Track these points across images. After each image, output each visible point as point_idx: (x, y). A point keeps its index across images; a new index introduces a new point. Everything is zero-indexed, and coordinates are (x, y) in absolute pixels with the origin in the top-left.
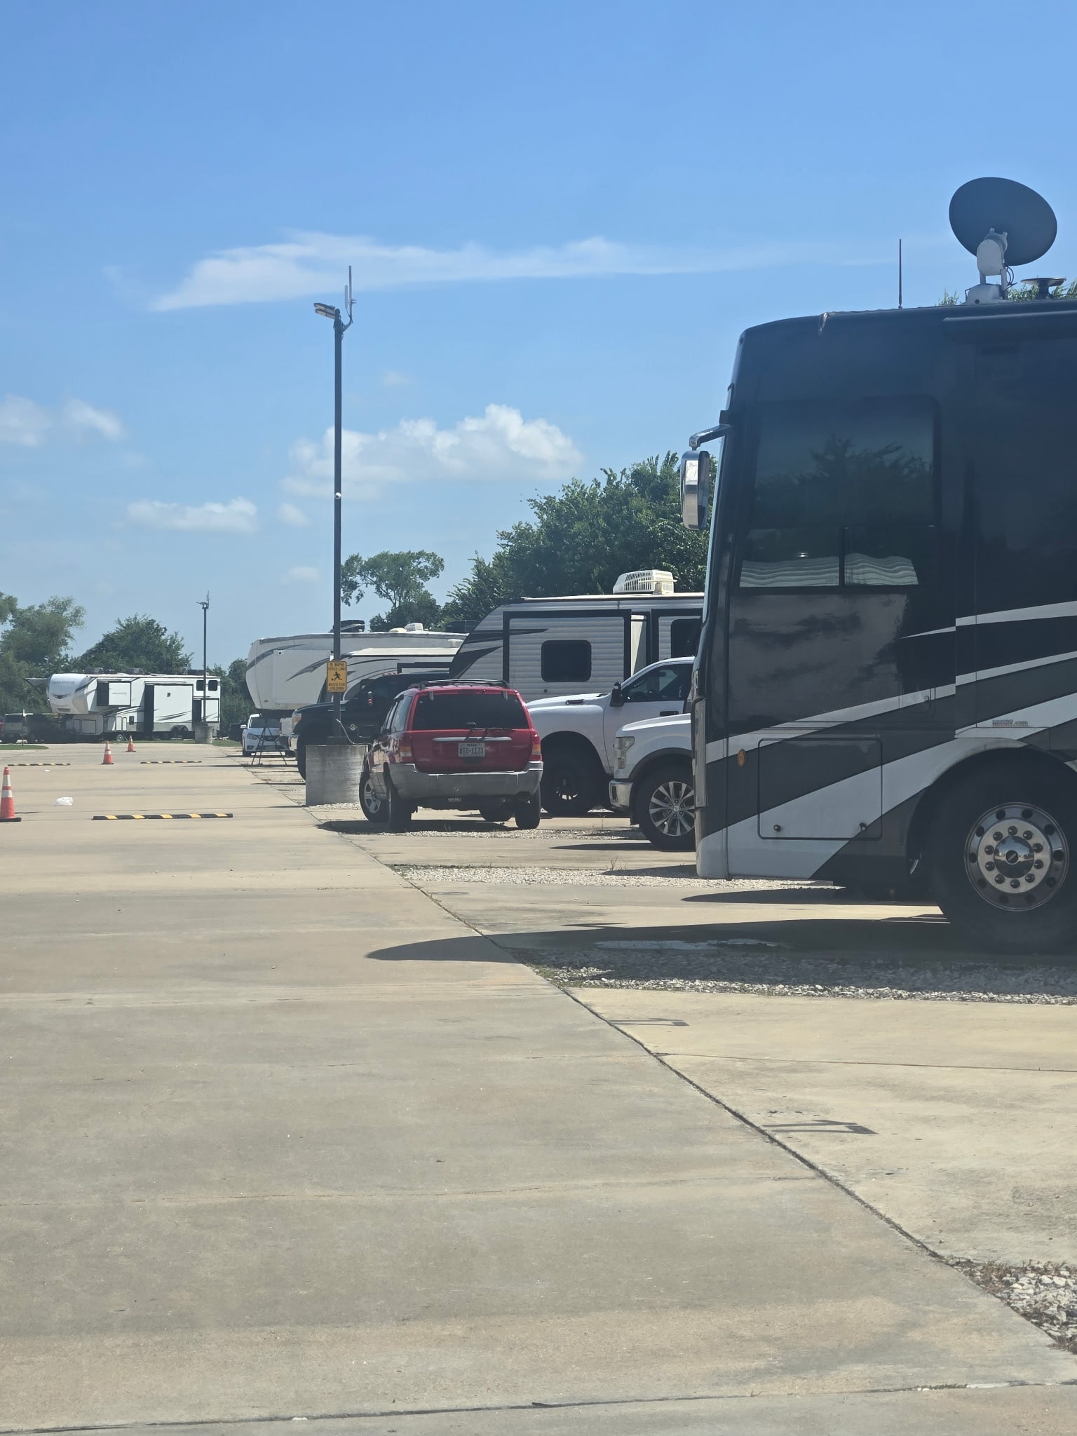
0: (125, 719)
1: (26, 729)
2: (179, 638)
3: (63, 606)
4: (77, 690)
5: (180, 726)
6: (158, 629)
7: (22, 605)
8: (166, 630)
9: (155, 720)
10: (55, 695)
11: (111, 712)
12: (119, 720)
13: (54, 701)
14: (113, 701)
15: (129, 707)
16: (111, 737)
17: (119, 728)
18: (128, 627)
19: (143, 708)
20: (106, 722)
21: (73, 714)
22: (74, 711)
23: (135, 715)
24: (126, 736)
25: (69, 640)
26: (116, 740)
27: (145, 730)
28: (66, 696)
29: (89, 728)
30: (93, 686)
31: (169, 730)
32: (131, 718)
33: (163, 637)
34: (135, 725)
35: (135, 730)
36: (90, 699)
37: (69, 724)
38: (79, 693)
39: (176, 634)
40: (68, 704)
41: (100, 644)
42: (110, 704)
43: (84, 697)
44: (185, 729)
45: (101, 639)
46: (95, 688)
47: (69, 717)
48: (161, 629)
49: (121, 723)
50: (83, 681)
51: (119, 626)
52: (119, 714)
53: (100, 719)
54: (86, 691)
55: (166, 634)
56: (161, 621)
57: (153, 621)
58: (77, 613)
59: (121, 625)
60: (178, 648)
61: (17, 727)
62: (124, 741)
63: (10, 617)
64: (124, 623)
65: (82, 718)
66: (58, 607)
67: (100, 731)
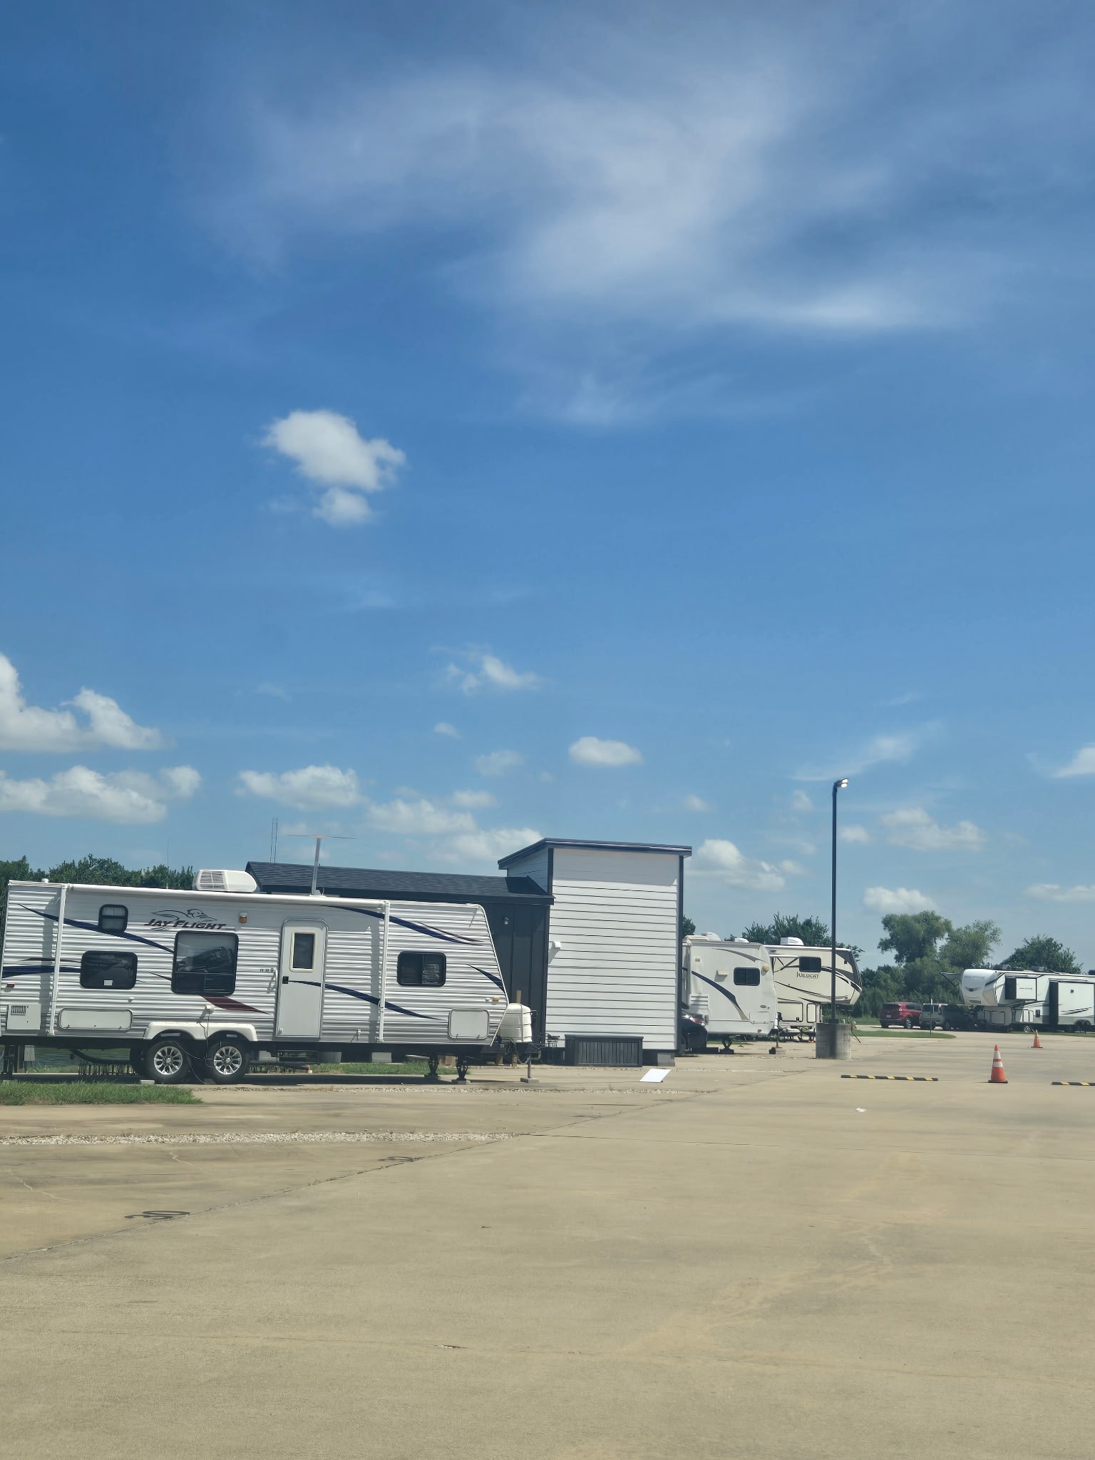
0: (1031, 1013)
1: (942, 1018)
2: (1071, 952)
3: (984, 928)
4: (987, 984)
5: (1083, 1021)
6: (1055, 945)
7: (955, 927)
8: (1062, 945)
9: (1060, 1014)
10: (967, 988)
11: (1018, 1006)
12: (1026, 1013)
13: (966, 995)
14: (1020, 995)
15: (1036, 1001)
16: (1019, 1028)
17: (1026, 1020)
18: (1033, 944)
19: (1048, 1003)
20: (1014, 1014)
21: (983, 1006)
22: (984, 1003)
23: (1041, 1009)
24: (1034, 1028)
25: (989, 952)
26: (1023, 1031)
27: (1051, 1023)
28: (976, 989)
29: (998, 1019)
30: (1002, 981)
31: (1073, 1024)
32: (1038, 1012)
33: (1060, 951)
34: (1041, 1017)
35: (1041, 1022)
36: (999, 992)
37: (980, 1015)
38: (989, 987)
39: (1068, 949)
40: (980, 997)
41: (1013, 956)
42: (1017, 998)
43: (994, 991)
44: (1088, 1024)
45: (1014, 952)
46: (1004, 983)
47: (980, 1008)
48: (1058, 945)
49: (1028, 1015)
50: (993, 975)
51: (1026, 944)
52: (1026, 1007)
53: (1009, 1012)
54: (995, 985)
55: (1062, 948)
56: (1057, 939)
57: (1051, 939)
58: (995, 932)
59: (1028, 943)
60: (1071, 959)
61: (935, 1016)
62: (1031, 1032)
63: (946, 935)
64: (1030, 942)
65: (992, 1010)
66: (981, 928)
67: (1009, 1022)
